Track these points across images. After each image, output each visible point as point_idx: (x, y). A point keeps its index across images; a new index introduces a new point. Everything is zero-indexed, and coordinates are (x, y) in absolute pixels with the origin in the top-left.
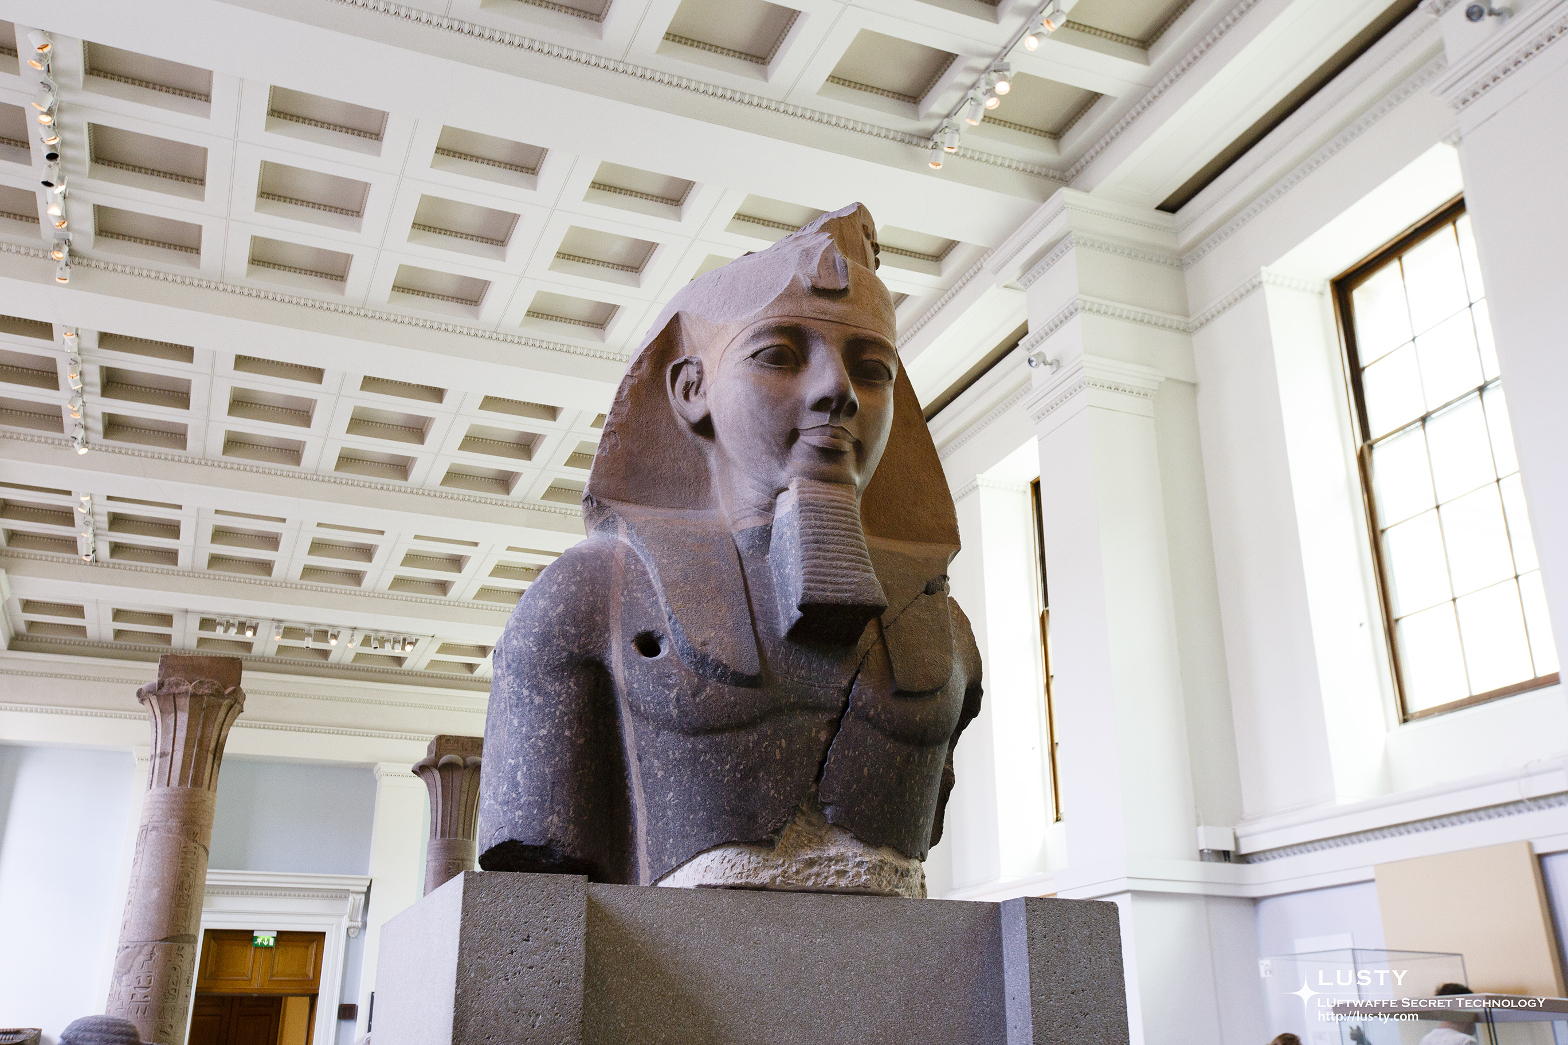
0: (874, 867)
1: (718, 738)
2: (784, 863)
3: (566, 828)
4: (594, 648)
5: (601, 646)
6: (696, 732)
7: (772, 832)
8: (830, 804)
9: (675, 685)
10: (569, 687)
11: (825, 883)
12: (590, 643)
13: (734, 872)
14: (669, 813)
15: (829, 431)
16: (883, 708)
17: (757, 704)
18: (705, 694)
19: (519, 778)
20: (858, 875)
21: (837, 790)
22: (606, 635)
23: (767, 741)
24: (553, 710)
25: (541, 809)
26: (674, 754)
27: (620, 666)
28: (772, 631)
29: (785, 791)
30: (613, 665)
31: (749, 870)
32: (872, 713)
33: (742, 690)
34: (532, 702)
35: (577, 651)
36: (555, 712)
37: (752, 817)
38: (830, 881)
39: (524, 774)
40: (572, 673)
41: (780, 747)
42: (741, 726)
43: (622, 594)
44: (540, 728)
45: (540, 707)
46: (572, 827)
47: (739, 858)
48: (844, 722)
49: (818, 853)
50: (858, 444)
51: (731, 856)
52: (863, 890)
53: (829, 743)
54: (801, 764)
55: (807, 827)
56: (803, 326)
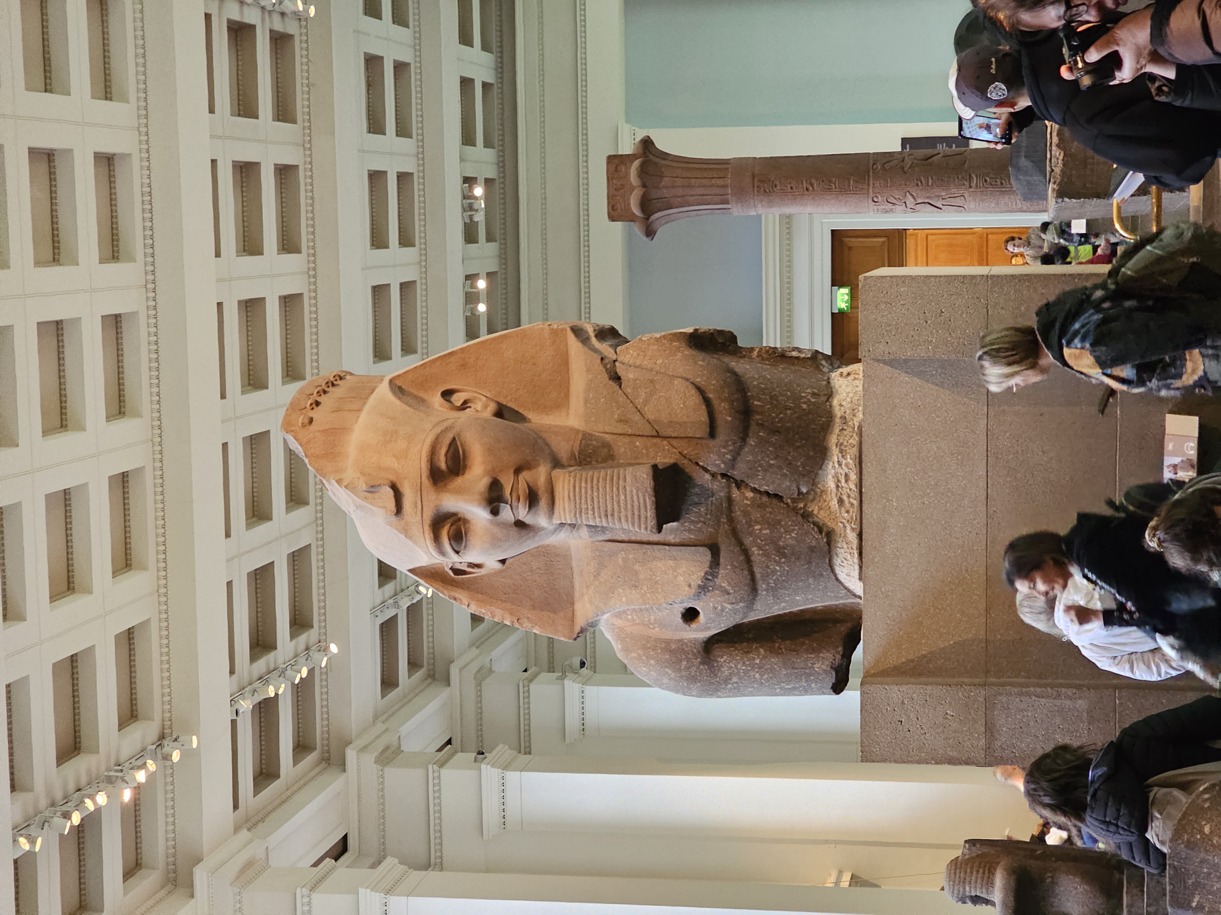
0: (841, 451)
1: (758, 576)
2: (842, 523)
3: (823, 658)
4: (695, 648)
5: (694, 644)
6: (754, 590)
7: (821, 534)
8: (799, 489)
9: (722, 606)
10: (725, 661)
11: (854, 491)
12: (692, 652)
13: (849, 558)
14: (810, 597)
15: (515, 504)
16: (724, 447)
17: (731, 548)
18: (727, 587)
19: (790, 687)
20: (847, 465)
21: (788, 484)
22: (686, 641)
23: (757, 540)
24: (741, 671)
25: (811, 674)
26: (769, 600)
27: (707, 632)
28: (673, 531)
29: (792, 526)
30: (706, 635)
31: (848, 548)
32: (729, 457)
33: (722, 560)
34: (736, 683)
35: (699, 659)
36: (743, 670)
37: (812, 549)
38: (853, 487)
39: (787, 684)
40: (714, 660)
41: (760, 530)
42: (748, 560)
43: (653, 629)
44: (754, 678)
45: (740, 679)
46: (822, 655)
47: (840, 556)
48: (738, 478)
49: (833, 495)
50: (518, 471)
51: (839, 561)
52: (857, 460)
53: (754, 490)
54: (771, 513)
55: (815, 502)
56: (428, 516)
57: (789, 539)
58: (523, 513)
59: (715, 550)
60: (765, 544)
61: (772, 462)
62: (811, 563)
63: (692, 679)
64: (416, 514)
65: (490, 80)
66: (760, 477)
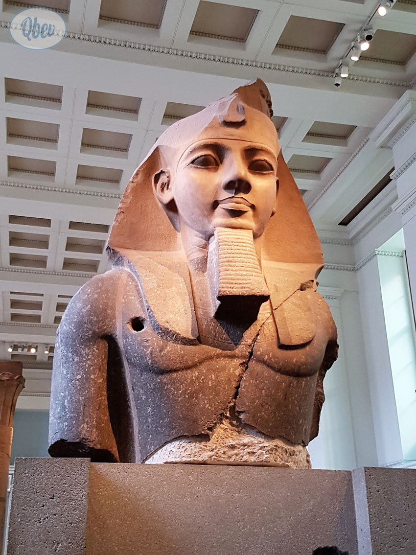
0: (272, 450)
1: (174, 375)
2: (216, 447)
3: (91, 431)
4: (107, 328)
5: (111, 327)
6: (162, 372)
7: (208, 429)
8: (243, 412)
9: (149, 346)
10: (94, 350)
11: (241, 459)
12: (104, 326)
13: (187, 453)
14: (149, 420)
16: (273, 355)
17: (197, 355)
18: (166, 350)
19: (66, 404)
20: (261, 454)
21: (247, 404)
22: (114, 321)
23: (203, 376)
24: (84, 364)
25: (77, 420)
26: (150, 385)
27: (121, 337)
28: (206, 313)
29: (215, 404)
30: (117, 337)
31: (195, 452)
32: (266, 358)
33: (188, 347)
34: (73, 360)
35: (97, 330)
36: (85, 365)
37: (196, 421)
38: (245, 458)
39: (68, 401)
40: (95, 342)
41: (211, 379)
42: (188, 368)
43: (123, 298)
44: (77, 374)
45: (77, 363)
46: (94, 430)
47: (189, 446)
48: (250, 364)
49: (237, 441)
50: (253, 207)
51: (184, 445)
52: (265, 463)
53: (240, 377)
54: (224, 388)
55: (230, 426)
57: (204, 402)
58: (225, 206)
60: (200, 382)
61: (263, 391)
62: (184, 420)
63: (80, 325)
64: (225, 135)
66: (251, 381)
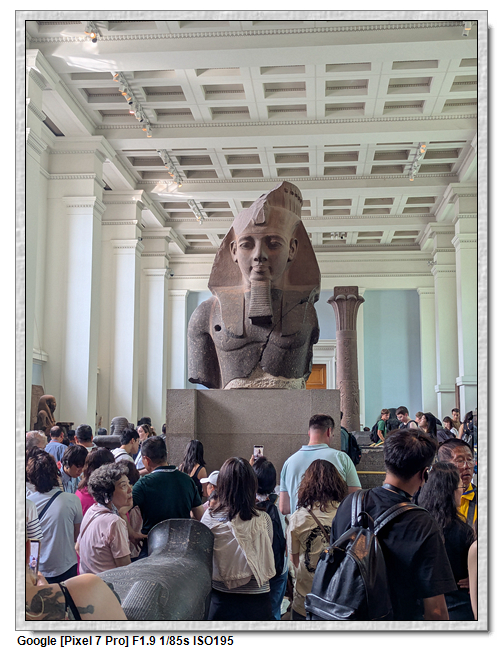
1: (233, 352)
2: (252, 382)
5: (208, 329)
6: (228, 350)
7: (248, 375)
8: (264, 367)
9: (222, 339)
10: (201, 340)
12: (205, 328)
13: (239, 384)
14: (225, 370)
15: (259, 266)
16: (278, 340)
17: (243, 342)
18: (229, 341)
20: (272, 384)
21: (265, 363)
22: (209, 326)
23: (245, 352)
25: (197, 370)
26: (224, 356)
27: (212, 334)
29: (251, 364)
31: (243, 384)
32: (275, 342)
33: (238, 339)
34: (193, 344)
35: (202, 331)
36: (199, 346)
37: (242, 371)
38: (264, 386)
40: (202, 336)
41: (249, 353)
42: (238, 349)
46: (203, 374)
47: (240, 381)
48: (267, 345)
49: (262, 379)
51: (238, 381)
53: (263, 351)
54: (255, 357)
55: (259, 372)
56: (252, 236)
57: (246, 363)
58: (255, 269)
59: (241, 337)
63: (195, 328)
64: (255, 231)
65: (382, 242)
66: (268, 353)
